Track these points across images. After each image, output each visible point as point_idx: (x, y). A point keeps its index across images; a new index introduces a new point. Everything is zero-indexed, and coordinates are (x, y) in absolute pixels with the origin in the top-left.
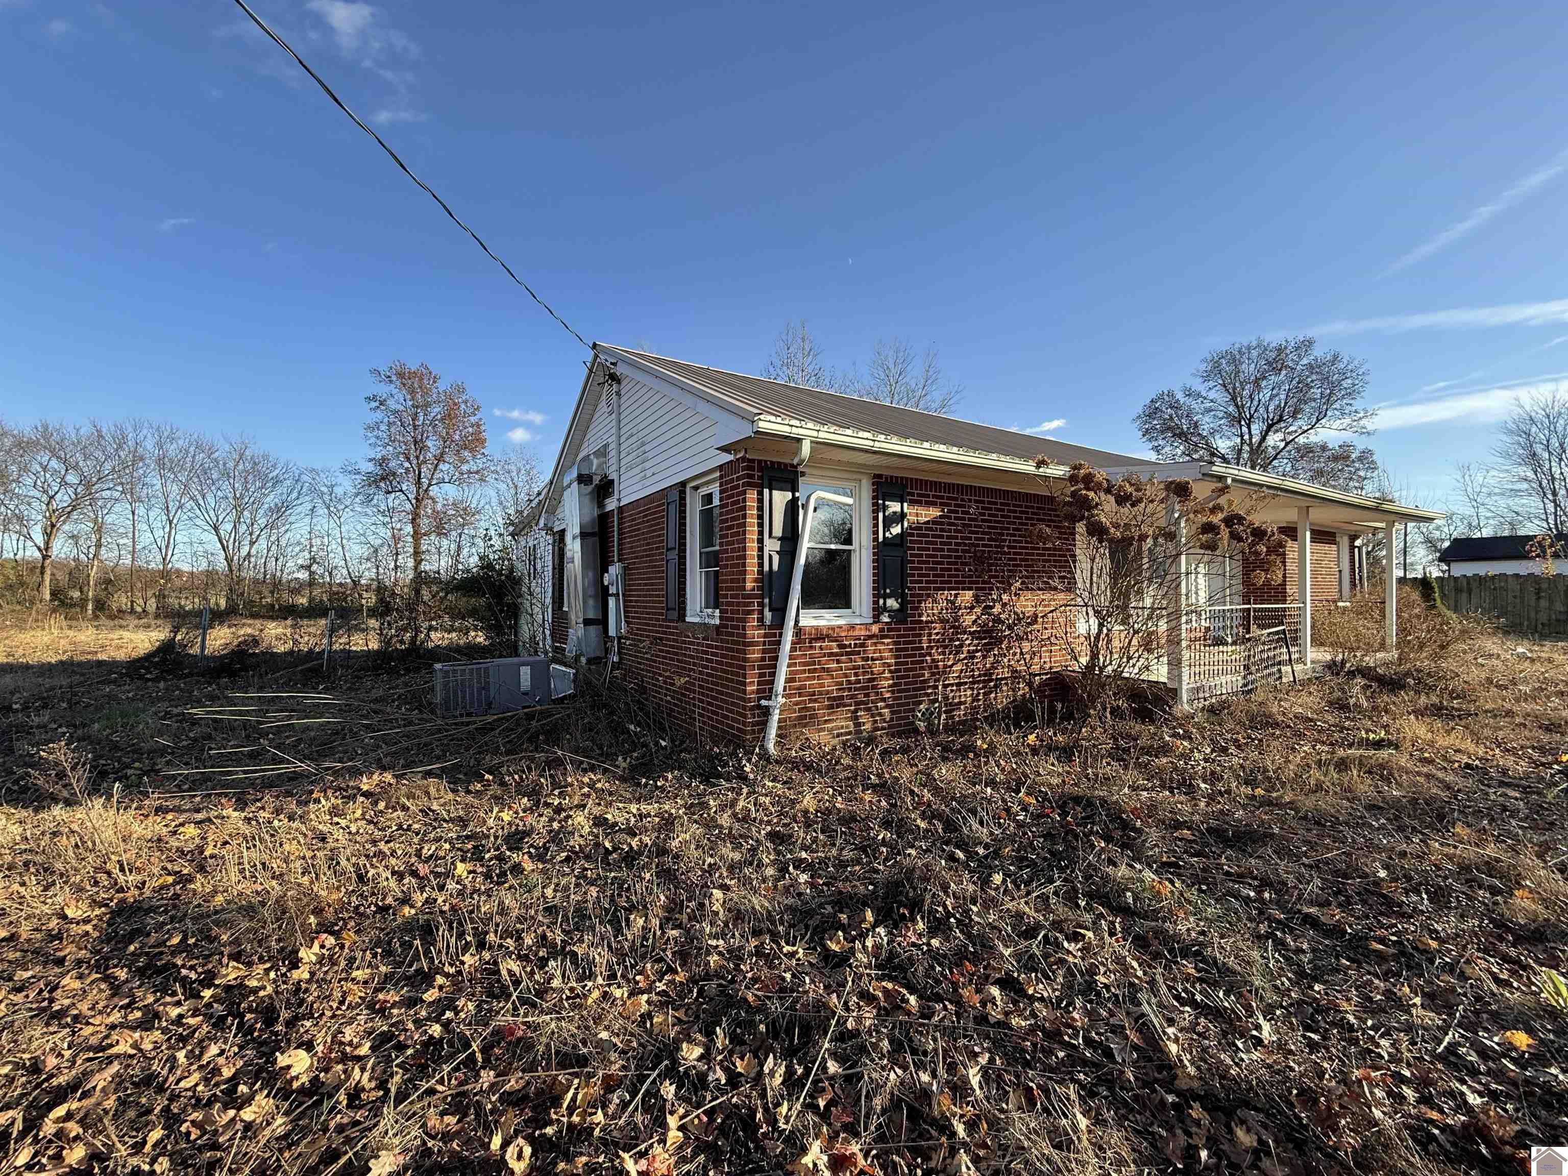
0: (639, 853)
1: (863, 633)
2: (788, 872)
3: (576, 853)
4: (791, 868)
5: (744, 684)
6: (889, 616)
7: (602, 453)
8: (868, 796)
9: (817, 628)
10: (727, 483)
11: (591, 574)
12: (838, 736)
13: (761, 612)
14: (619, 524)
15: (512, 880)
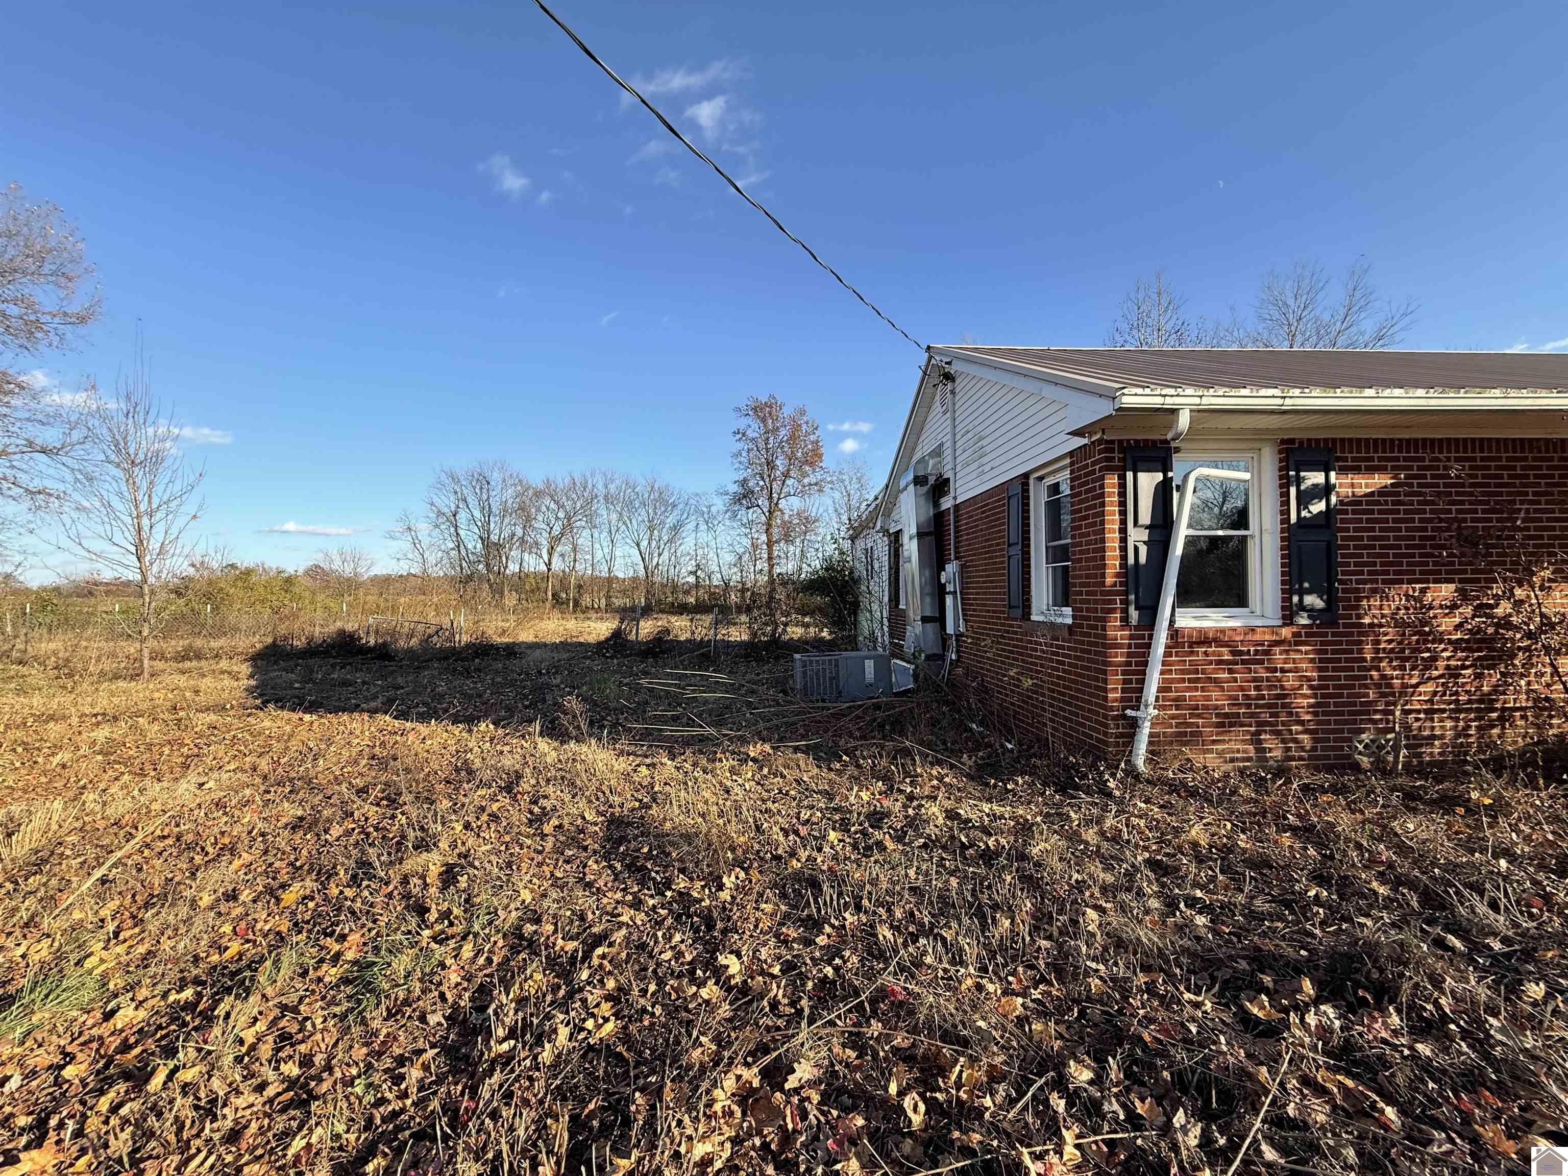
0: (998, 854)
1: (1267, 637)
2: (1178, 908)
3: (932, 841)
4: (1182, 905)
5: (1105, 690)
6: (1309, 617)
7: (938, 452)
8: (1286, 839)
9: (1200, 630)
10: (1079, 469)
11: (927, 573)
12: (1232, 760)
13: (1125, 611)
14: (955, 522)
15: (877, 856)
